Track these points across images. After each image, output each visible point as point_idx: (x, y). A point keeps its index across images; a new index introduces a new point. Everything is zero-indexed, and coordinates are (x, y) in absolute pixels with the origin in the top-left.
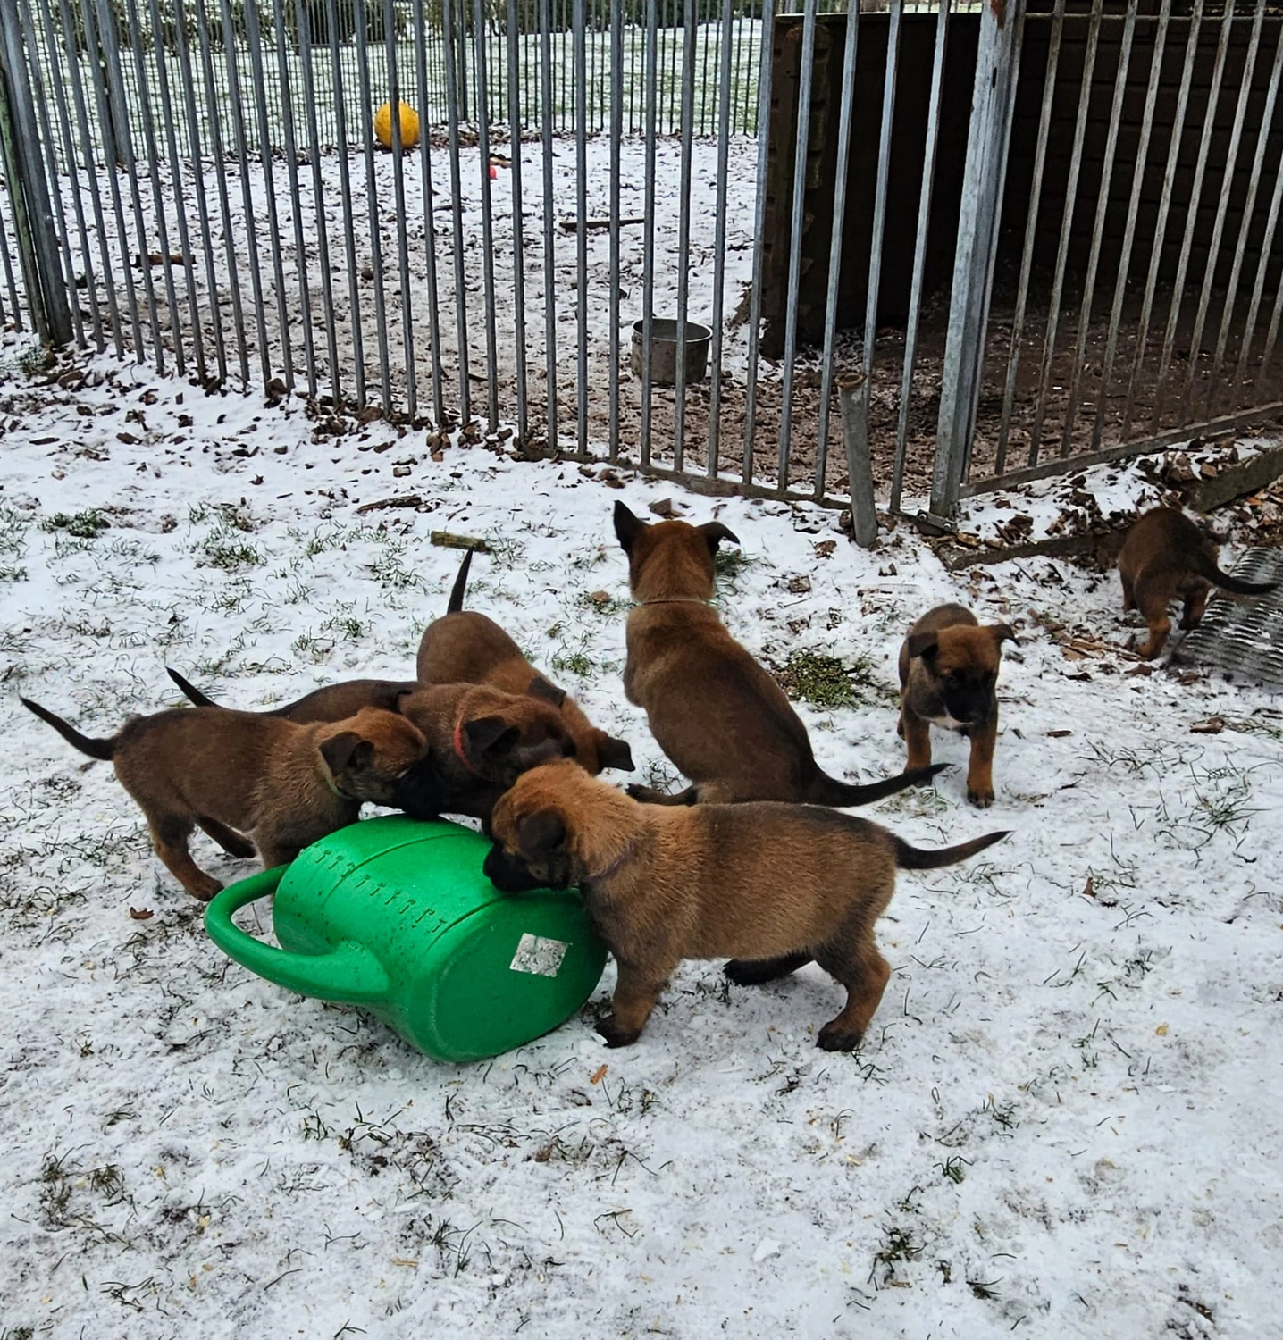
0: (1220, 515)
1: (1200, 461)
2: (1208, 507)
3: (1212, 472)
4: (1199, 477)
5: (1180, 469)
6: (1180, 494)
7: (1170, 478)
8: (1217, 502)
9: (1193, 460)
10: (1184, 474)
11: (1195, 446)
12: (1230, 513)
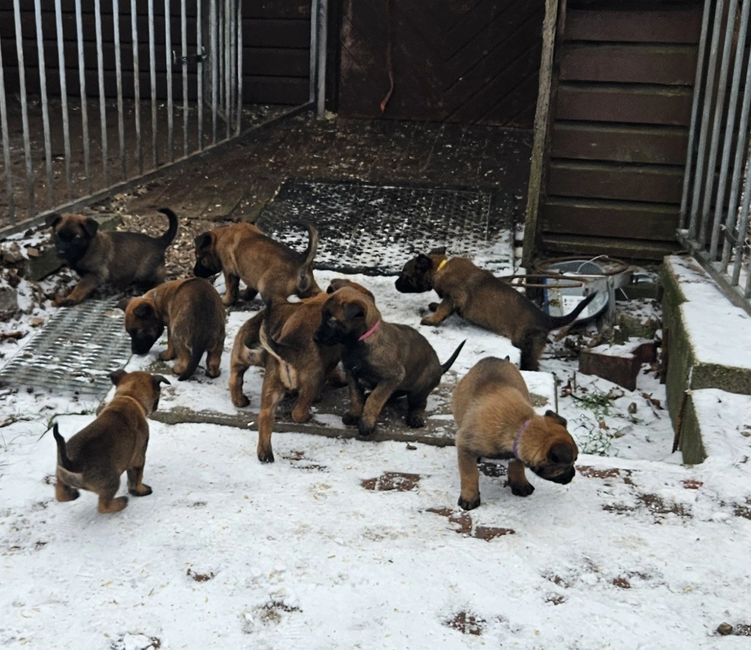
0: (50, 280)
1: (27, 246)
2: (40, 277)
3: (35, 253)
4: (27, 257)
5: (12, 253)
6: (16, 271)
7: (6, 261)
8: (46, 272)
9: (22, 246)
10: (15, 257)
11: (29, 235)
12: (56, 278)
